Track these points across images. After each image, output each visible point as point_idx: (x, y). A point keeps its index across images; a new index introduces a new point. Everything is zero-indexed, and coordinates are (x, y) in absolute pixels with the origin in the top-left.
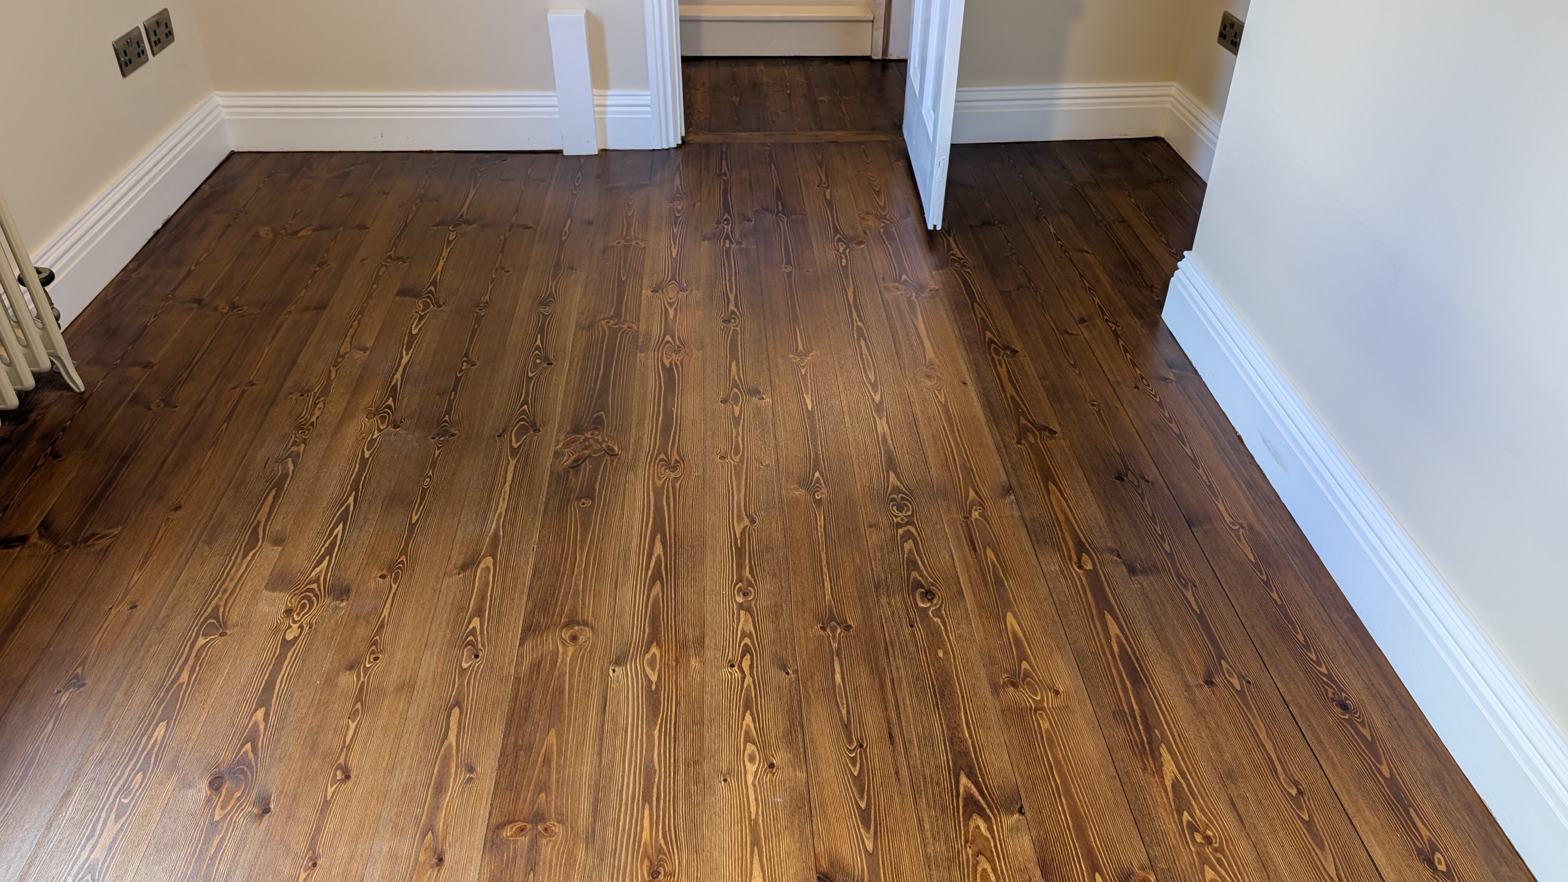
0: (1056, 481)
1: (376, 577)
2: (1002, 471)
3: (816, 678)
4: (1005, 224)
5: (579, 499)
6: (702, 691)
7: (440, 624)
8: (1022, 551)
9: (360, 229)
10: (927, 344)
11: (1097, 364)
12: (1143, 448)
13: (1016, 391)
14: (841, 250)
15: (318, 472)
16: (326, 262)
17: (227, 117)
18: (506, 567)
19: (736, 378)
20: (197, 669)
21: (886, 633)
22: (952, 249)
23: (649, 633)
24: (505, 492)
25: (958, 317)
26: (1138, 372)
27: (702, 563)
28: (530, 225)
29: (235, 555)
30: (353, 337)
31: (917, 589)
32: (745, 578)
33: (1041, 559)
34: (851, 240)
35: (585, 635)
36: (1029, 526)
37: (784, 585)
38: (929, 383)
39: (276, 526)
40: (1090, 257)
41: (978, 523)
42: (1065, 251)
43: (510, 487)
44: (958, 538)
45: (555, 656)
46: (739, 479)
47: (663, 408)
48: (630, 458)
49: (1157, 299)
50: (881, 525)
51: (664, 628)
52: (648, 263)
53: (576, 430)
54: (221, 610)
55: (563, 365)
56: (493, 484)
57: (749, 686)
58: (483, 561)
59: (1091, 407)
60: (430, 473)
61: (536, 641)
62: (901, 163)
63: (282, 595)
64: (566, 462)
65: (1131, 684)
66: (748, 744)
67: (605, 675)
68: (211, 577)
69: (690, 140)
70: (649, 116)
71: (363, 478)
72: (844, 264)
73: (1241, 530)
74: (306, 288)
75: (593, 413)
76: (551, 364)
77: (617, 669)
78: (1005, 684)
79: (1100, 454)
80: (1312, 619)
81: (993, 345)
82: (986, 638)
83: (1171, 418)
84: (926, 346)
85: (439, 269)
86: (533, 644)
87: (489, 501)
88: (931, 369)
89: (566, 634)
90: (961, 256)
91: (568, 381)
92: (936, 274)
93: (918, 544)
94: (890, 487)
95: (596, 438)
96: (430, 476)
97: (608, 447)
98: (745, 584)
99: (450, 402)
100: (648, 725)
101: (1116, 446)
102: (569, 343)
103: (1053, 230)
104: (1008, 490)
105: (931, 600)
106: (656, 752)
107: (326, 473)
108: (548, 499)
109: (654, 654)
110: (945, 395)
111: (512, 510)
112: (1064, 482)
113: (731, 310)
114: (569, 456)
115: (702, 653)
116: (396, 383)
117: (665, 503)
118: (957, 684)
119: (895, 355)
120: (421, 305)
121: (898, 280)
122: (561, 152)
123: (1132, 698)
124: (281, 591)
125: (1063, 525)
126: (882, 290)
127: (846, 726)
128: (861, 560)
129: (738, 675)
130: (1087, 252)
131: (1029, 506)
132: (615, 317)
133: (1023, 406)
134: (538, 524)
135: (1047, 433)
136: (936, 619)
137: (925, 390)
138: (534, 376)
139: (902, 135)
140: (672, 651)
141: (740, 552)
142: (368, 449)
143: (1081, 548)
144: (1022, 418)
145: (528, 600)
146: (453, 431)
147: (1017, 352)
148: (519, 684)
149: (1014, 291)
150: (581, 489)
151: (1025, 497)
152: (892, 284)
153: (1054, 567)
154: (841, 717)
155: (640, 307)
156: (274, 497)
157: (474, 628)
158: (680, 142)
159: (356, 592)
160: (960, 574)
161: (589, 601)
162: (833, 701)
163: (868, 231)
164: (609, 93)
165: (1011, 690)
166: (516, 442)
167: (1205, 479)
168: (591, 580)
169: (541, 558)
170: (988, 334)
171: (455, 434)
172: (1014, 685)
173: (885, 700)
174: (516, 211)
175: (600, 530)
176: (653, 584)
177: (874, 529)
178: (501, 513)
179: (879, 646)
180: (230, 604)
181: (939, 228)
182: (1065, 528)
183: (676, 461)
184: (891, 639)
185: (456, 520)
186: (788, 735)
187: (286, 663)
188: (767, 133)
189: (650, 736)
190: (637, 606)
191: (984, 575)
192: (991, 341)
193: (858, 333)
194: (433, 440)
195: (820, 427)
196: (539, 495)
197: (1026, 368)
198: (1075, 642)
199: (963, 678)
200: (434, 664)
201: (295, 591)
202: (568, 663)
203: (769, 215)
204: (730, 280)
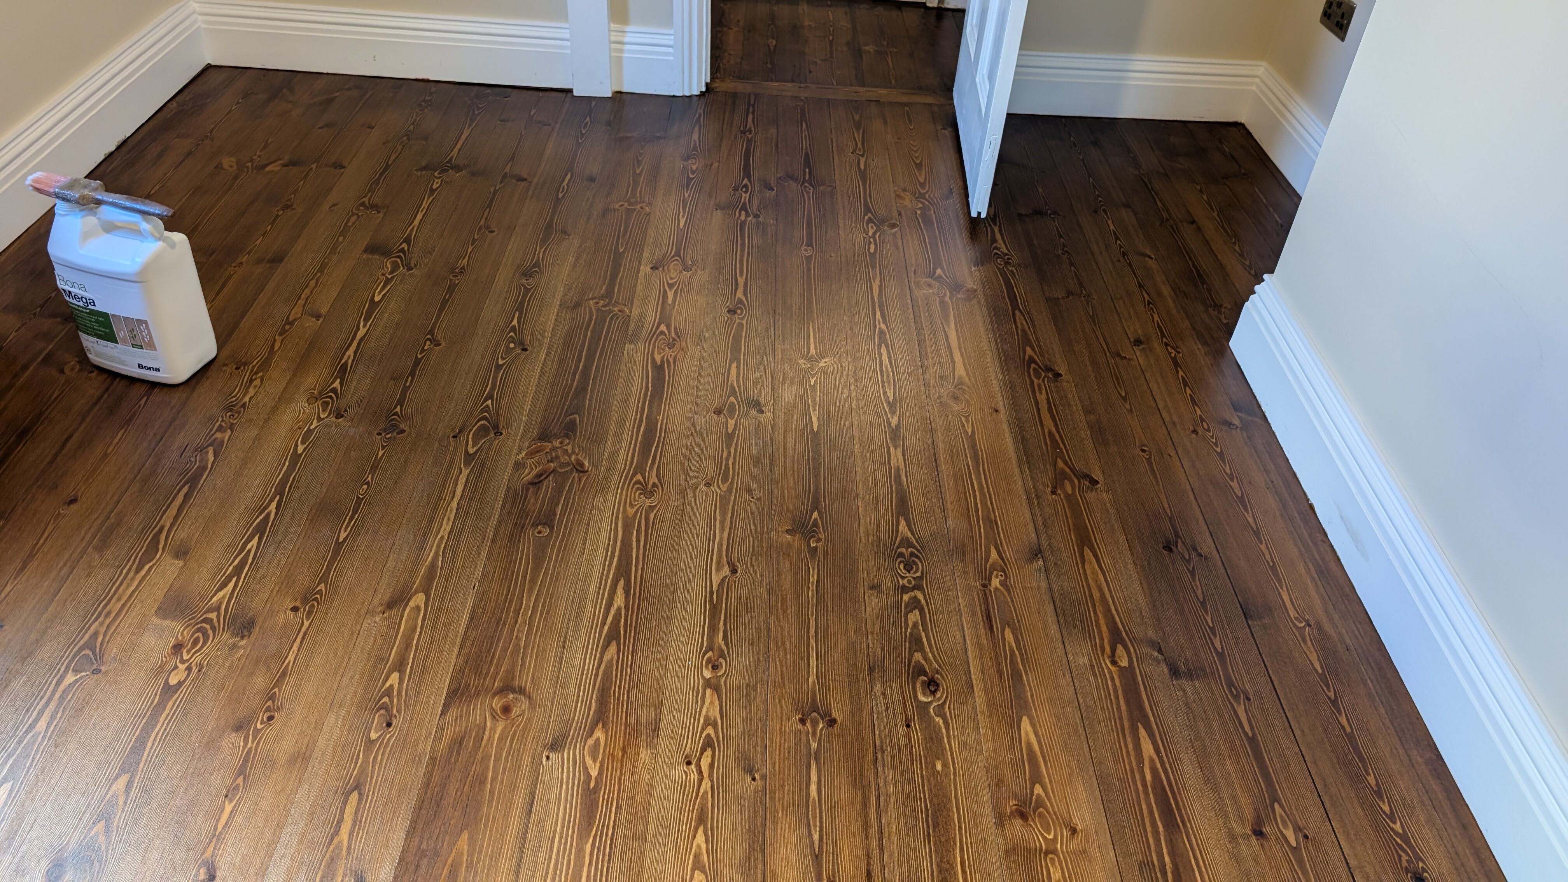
0: (1093, 546)
1: (287, 609)
2: (1031, 528)
3: (787, 789)
4: (1059, 215)
5: (535, 525)
6: (649, 795)
7: (352, 678)
8: (1047, 635)
9: (335, 168)
10: (958, 358)
11: (1151, 398)
12: (1198, 512)
13: (1056, 425)
14: (870, 234)
15: (240, 468)
16: (292, 205)
17: (204, 26)
18: (440, 608)
19: (735, 383)
20: (59, 715)
21: (876, 732)
22: (996, 241)
23: (595, 711)
24: (451, 510)
25: (996, 326)
26: (1199, 412)
27: (668, 622)
28: (525, 177)
29: (128, 567)
30: (307, 299)
31: (919, 676)
32: (717, 645)
33: (1068, 648)
34: (883, 221)
35: (522, 706)
36: (1057, 603)
37: (761, 659)
38: (956, 408)
39: (182, 534)
40: (1152, 264)
41: (998, 593)
42: (1124, 254)
43: (458, 503)
44: (973, 614)
45: (481, 732)
46: (724, 514)
47: (647, 415)
48: (601, 476)
49: (1225, 321)
50: (884, 587)
51: (614, 705)
52: (651, 233)
53: (544, 436)
54: (100, 639)
55: (539, 352)
56: (440, 499)
57: (706, 792)
58: (414, 599)
59: (1141, 453)
60: (369, 479)
61: (462, 711)
62: (947, 132)
63: (174, 624)
64: (526, 476)
65: (1163, 827)
66: (697, 872)
67: (536, 763)
68: (95, 594)
69: (716, 87)
70: (672, 58)
71: (291, 479)
72: (872, 251)
73: (1307, 628)
74: (264, 235)
75: (566, 416)
76: (526, 350)
77: (551, 756)
78: (1012, 813)
79: (1147, 515)
80: (1387, 755)
81: (1033, 366)
82: (995, 750)
83: (1232, 474)
84: (956, 359)
85: (416, 222)
86: (457, 713)
87: (431, 521)
88: (959, 389)
89: (497, 703)
90: (1005, 251)
91: (542, 373)
92: (975, 271)
93: (925, 617)
94: (899, 539)
95: (565, 448)
96: (368, 483)
97: (577, 460)
98: (716, 653)
99: (405, 389)
100: (580, 836)
101: (1166, 506)
102: (550, 325)
103: (1112, 227)
104: (1036, 553)
105: (933, 693)
106: (585, 874)
107: (250, 469)
108: (500, 523)
109: (598, 740)
110: (972, 424)
111: (456, 534)
112: (1103, 547)
113: (739, 298)
114: (532, 469)
115: (655, 742)
116: (346, 362)
117: (634, 539)
118: (955, 809)
119: (920, 369)
120: (389, 266)
121: (932, 275)
122: (570, 91)
123: (1164, 845)
124: (173, 619)
125: (1097, 605)
126: (913, 285)
127: (817, 856)
128: (856, 632)
129: (695, 776)
130: (1150, 257)
131: (1059, 576)
132: (606, 297)
133: (1062, 446)
134: (484, 555)
135: (1087, 483)
136: (937, 719)
137: (950, 416)
138: (504, 364)
139: (952, 99)
140: (620, 736)
141: (714, 610)
142: (303, 443)
143: (1116, 638)
144: (1059, 459)
145: (459, 654)
146: (402, 426)
147: (1060, 375)
148: (434, 767)
149: (1063, 298)
150: (539, 513)
151: (1056, 564)
152: (924, 280)
153: (1083, 661)
154: (812, 845)
155: (635, 286)
156: (185, 496)
157: (391, 686)
158: (704, 89)
159: (260, 627)
160: (970, 661)
161: (530, 662)
162: (805, 821)
163: (903, 212)
164: (628, 28)
165: (1018, 822)
166: (473, 447)
167: (1268, 557)
168: (536, 634)
169: (482, 600)
170: (1028, 350)
171: (405, 431)
172: (1024, 816)
173: (866, 825)
174: (512, 158)
175: (554, 567)
176: (608, 645)
177: (875, 592)
178: (442, 537)
179: (867, 750)
180: (111, 631)
181: (983, 215)
182: (1099, 609)
183: (654, 485)
184: (881, 742)
185: (390, 542)
186: (745, 864)
187: (164, 715)
188: (802, 85)
189: (580, 851)
190: (585, 672)
191: (999, 664)
192: (1032, 360)
193: (880, 338)
194: (378, 437)
195: (824, 453)
196: (491, 517)
197: (1070, 396)
198: (1101, 763)
199: (962, 801)
200: (337, 731)
201: (190, 620)
202: (496, 742)
203: (793, 185)
204: (741, 261)
